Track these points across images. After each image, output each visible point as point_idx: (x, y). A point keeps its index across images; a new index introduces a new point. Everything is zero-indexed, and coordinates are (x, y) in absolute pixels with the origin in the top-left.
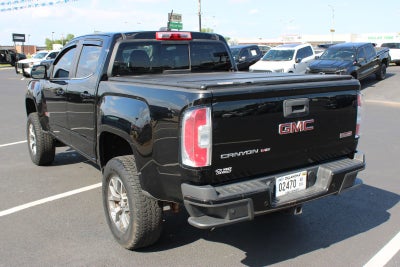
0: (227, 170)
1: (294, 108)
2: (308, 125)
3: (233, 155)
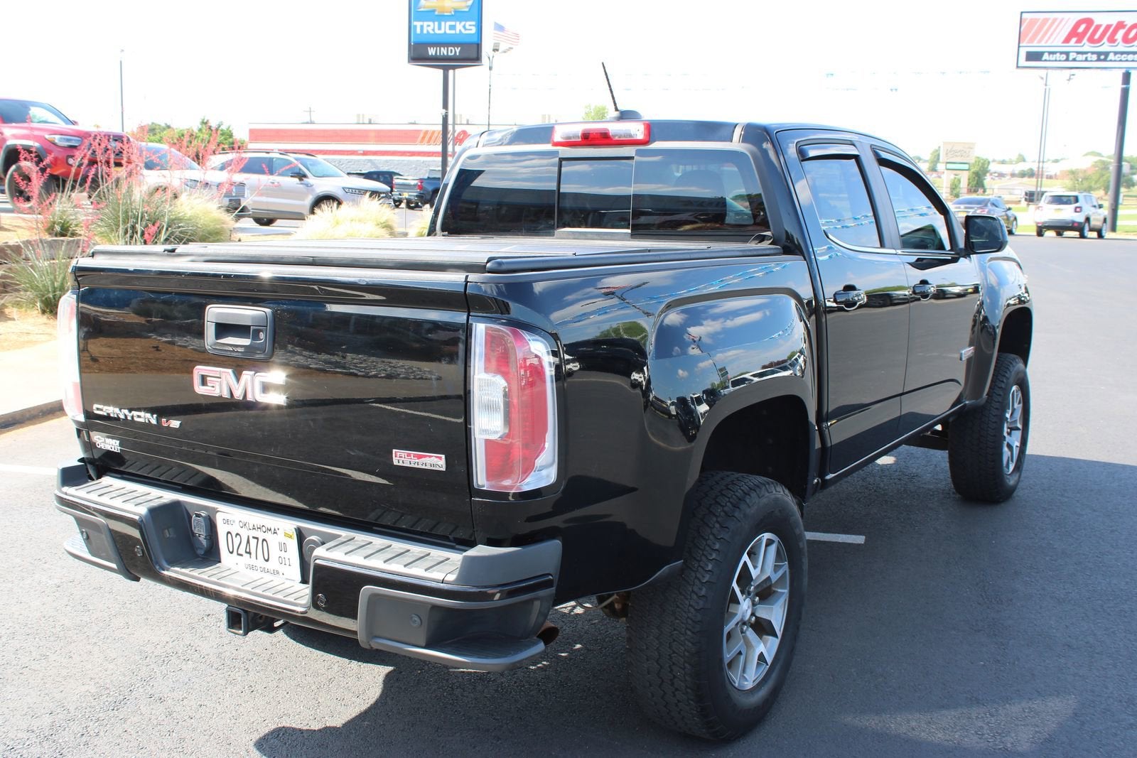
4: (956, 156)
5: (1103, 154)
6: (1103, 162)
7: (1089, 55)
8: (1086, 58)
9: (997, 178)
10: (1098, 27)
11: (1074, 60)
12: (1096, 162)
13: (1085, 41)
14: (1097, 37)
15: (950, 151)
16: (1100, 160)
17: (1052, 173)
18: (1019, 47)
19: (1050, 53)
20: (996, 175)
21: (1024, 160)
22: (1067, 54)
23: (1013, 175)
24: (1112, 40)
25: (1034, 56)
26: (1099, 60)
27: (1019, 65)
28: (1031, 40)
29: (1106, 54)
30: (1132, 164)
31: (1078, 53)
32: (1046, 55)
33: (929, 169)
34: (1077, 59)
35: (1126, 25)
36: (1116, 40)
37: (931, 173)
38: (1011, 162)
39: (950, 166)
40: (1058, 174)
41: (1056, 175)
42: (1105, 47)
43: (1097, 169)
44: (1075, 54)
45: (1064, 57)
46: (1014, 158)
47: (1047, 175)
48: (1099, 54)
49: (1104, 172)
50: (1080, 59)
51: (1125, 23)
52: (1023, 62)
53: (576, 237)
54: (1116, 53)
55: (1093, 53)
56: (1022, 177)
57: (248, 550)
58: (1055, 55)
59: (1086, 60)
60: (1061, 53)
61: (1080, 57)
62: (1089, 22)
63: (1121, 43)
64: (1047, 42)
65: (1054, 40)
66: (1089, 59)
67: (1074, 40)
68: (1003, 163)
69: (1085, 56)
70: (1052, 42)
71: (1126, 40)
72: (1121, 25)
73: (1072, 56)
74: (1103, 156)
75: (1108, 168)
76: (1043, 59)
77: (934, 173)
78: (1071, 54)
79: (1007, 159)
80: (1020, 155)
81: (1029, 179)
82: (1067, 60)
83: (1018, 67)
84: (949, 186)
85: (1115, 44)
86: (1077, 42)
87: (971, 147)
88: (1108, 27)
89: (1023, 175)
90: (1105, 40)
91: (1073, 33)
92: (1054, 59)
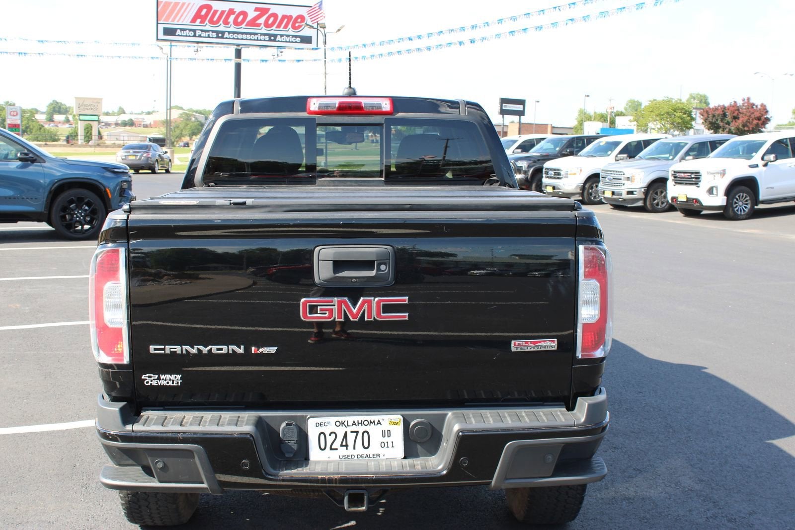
0: (172, 380)
1: (339, 265)
2: (387, 308)
3: (177, 349)
4: (87, 109)
5: (184, 108)
6: (187, 114)
7: (211, 33)
8: (209, 35)
9: (104, 127)
10: (216, 11)
11: (200, 36)
12: (181, 114)
13: (207, 22)
14: (215, 19)
15: (82, 105)
16: (184, 112)
17: (148, 123)
18: (157, 23)
19: (182, 30)
20: (103, 124)
21: (124, 112)
22: (194, 31)
23: (117, 124)
24: (226, 22)
25: (169, 32)
26: (218, 37)
27: (159, 38)
28: (167, 19)
29: (223, 33)
30: (206, 115)
31: (202, 31)
32: (179, 31)
33: (46, 119)
34: (202, 35)
35: (235, 12)
36: (229, 22)
37: (48, 123)
38: (113, 114)
39: (82, 117)
40: (152, 123)
41: (150, 124)
42: (222, 28)
43: (182, 119)
44: (200, 32)
45: (192, 33)
46: (116, 111)
47: (144, 125)
48: (217, 32)
49: (188, 122)
50: (204, 36)
51: (235, 10)
52: (161, 36)
53: (336, 184)
54: (229, 33)
55: (213, 31)
56: (125, 126)
57: (344, 443)
58: (185, 32)
59: (209, 37)
60: (190, 30)
61: (204, 34)
62: (209, 7)
63: (233, 25)
64: (178, 21)
65: (184, 19)
66: (211, 36)
67: (199, 21)
68: (107, 115)
69: (207, 33)
70: (183, 22)
71: (236, 23)
72: (231, 11)
73: (198, 33)
74: (184, 110)
75: (191, 119)
76: (177, 34)
77: (51, 123)
78: (197, 31)
79: (111, 112)
80: (120, 108)
81: (130, 128)
82: (195, 36)
83: (158, 39)
84: (83, 134)
85: (229, 26)
86: (201, 23)
87: (99, 101)
88: (223, 12)
89: (125, 124)
90: (221, 22)
91: (198, 16)
92: (185, 34)
